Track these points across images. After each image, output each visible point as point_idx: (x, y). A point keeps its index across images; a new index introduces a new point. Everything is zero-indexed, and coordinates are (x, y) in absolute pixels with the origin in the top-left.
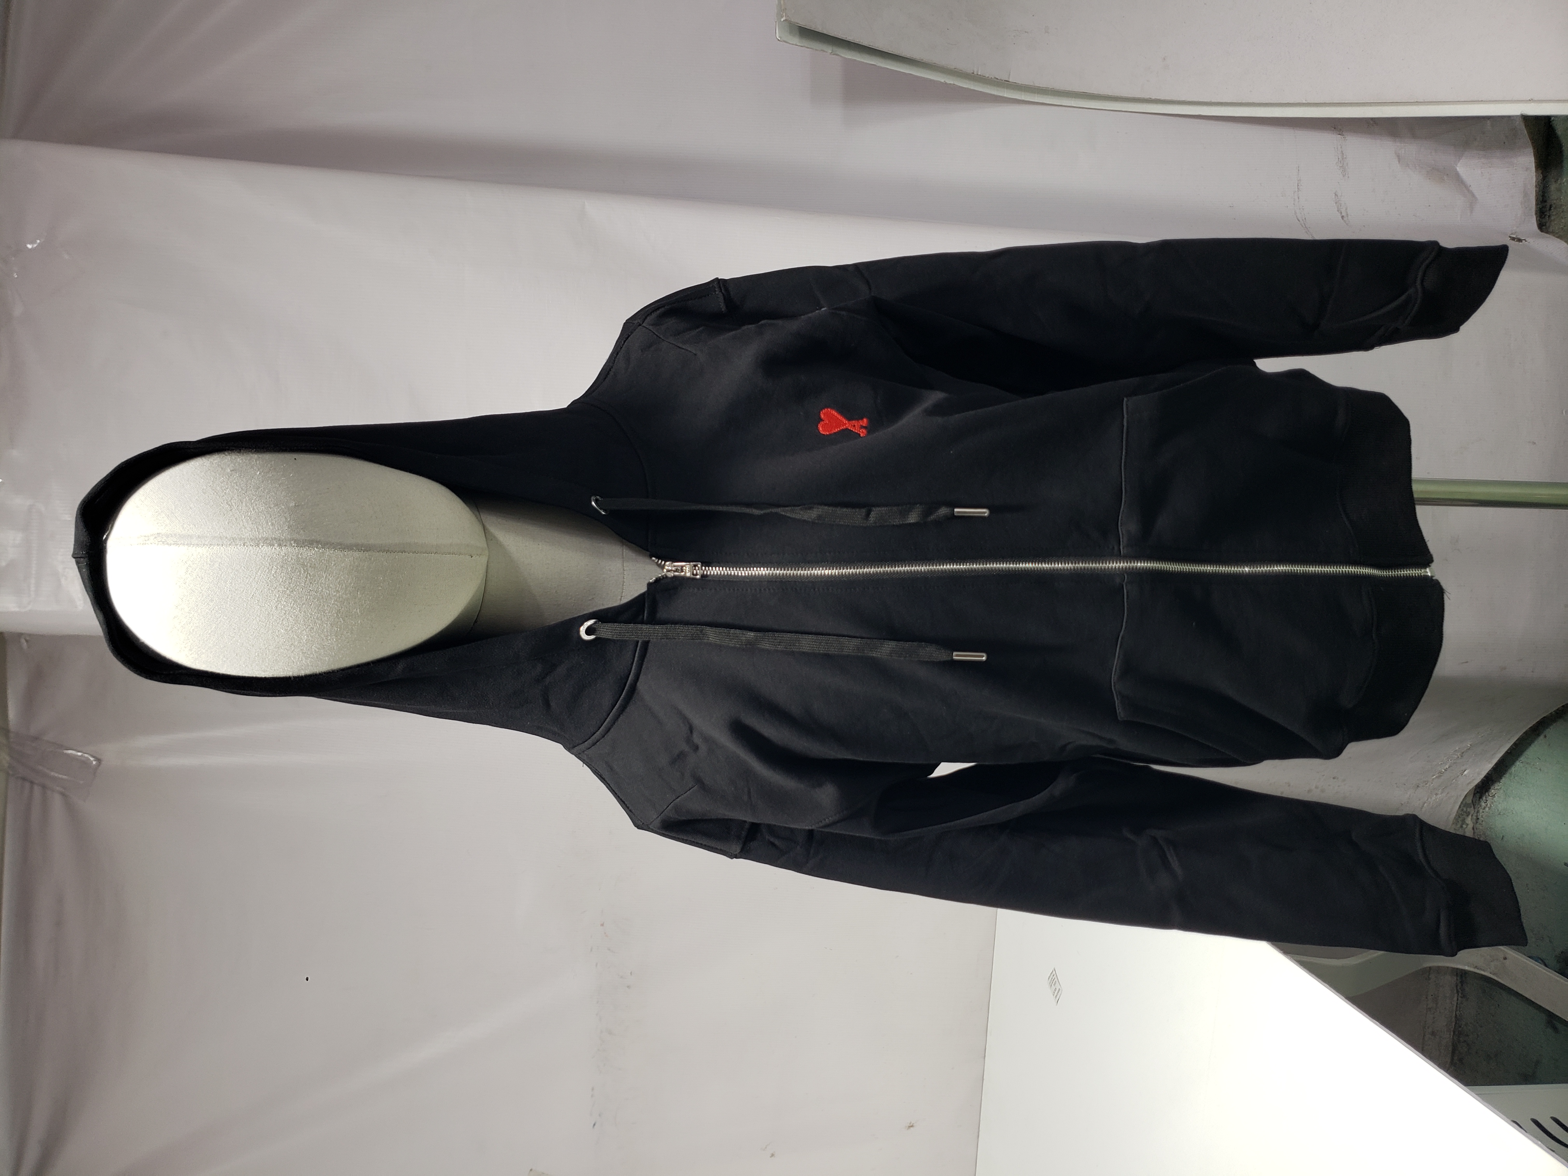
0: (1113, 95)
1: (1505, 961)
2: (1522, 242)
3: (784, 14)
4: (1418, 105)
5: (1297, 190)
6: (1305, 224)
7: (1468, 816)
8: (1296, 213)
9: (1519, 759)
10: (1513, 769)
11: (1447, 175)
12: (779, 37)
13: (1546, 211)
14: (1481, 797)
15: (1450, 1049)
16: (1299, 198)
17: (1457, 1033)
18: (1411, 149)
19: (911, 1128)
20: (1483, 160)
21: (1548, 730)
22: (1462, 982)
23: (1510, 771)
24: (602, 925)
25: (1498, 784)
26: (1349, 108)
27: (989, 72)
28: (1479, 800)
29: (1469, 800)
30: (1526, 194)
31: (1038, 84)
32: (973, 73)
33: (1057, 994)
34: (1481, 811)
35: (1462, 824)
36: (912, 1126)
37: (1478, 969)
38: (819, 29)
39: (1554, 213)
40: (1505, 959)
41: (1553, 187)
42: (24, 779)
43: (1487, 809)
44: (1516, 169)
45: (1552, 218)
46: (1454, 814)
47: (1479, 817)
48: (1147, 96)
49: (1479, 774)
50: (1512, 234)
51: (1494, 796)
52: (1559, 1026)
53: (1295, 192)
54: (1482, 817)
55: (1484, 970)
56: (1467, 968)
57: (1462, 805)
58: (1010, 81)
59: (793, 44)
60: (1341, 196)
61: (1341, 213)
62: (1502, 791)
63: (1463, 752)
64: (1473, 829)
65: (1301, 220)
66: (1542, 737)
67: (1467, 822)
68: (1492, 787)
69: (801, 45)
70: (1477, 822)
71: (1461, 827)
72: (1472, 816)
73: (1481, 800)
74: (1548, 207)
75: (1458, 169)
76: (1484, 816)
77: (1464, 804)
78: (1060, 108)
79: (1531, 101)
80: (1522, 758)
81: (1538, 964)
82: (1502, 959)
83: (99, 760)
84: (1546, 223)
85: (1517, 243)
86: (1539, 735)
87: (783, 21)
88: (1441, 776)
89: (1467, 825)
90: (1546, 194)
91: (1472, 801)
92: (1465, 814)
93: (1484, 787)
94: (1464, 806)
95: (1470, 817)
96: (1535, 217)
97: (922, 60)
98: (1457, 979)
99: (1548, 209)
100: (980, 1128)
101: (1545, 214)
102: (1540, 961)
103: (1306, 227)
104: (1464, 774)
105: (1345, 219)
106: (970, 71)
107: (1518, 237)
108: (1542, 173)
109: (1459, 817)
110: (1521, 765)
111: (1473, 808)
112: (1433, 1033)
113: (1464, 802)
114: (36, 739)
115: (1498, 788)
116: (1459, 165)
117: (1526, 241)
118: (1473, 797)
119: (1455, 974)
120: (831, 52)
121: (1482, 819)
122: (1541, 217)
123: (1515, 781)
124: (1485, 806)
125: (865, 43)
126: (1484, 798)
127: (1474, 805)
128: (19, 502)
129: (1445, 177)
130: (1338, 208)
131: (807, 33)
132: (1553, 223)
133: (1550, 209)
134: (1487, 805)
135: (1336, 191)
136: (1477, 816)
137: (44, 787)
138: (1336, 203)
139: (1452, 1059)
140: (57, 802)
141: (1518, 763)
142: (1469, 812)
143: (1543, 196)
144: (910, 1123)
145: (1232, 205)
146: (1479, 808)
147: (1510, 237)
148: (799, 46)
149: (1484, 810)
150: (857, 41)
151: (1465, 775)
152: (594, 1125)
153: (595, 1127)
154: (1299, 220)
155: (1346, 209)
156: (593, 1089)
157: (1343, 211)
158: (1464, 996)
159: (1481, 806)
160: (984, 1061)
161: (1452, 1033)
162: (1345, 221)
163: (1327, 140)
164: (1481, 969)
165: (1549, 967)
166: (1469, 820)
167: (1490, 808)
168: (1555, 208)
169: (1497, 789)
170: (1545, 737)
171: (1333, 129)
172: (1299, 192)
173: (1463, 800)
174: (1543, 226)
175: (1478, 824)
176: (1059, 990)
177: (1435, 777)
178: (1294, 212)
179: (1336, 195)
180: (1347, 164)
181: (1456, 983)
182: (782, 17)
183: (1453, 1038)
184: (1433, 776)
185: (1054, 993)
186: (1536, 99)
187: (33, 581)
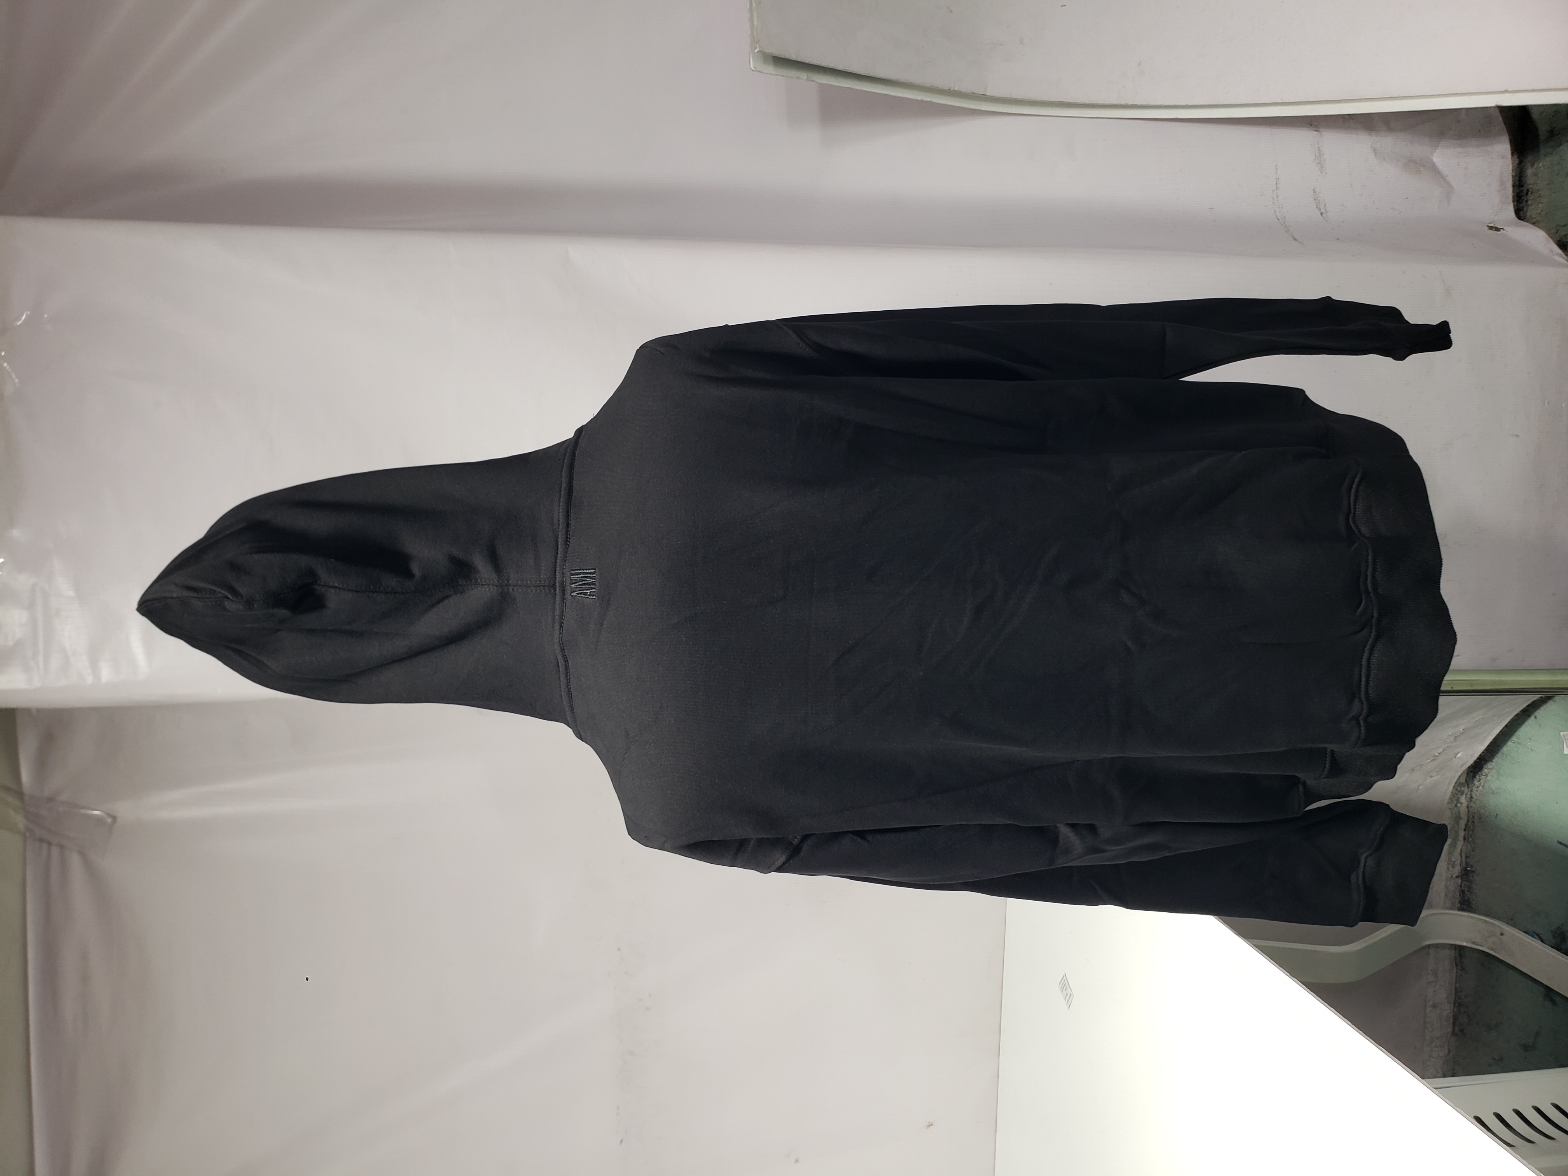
0: (1090, 102)
1: (1502, 937)
2: (1500, 231)
3: (758, 46)
4: (1392, 100)
5: (1276, 188)
6: (1284, 223)
7: (1462, 795)
8: (1275, 212)
9: (1511, 739)
10: (1505, 749)
11: (1424, 166)
12: (754, 67)
13: (1523, 196)
14: (1474, 777)
15: (1451, 1020)
16: (1278, 197)
17: (1457, 1004)
18: (1388, 142)
19: (931, 1127)
20: (1459, 150)
21: (1539, 711)
22: (1460, 956)
23: (1502, 751)
24: (619, 949)
25: (1491, 763)
26: (1325, 105)
27: (965, 88)
28: (1473, 779)
29: (1463, 780)
30: (1502, 183)
31: (1014, 96)
32: (950, 89)
33: (1069, 999)
34: (1475, 789)
35: (1457, 803)
36: (932, 1125)
37: (1476, 944)
38: (793, 57)
39: (1532, 198)
40: (1502, 934)
41: (1529, 171)
42: (42, 840)
43: (1481, 788)
44: (1492, 157)
45: (1529, 203)
46: (1450, 794)
47: (1474, 796)
48: (1123, 103)
49: (1472, 756)
50: (1490, 223)
51: (1486, 775)
52: (1558, 999)
53: (1273, 191)
54: (1476, 796)
55: (1481, 946)
56: (1465, 944)
57: (1456, 786)
58: (986, 94)
59: (767, 74)
60: (1320, 192)
61: (1320, 210)
62: (1494, 771)
63: (1456, 737)
64: (1468, 807)
65: (1281, 220)
66: (1532, 718)
67: (1461, 801)
68: (1485, 766)
69: (776, 74)
70: (1471, 801)
71: (1456, 806)
72: (1466, 794)
73: (1474, 779)
74: (1525, 192)
75: (1435, 159)
76: (1478, 795)
77: (1458, 784)
78: (1038, 117)
79: (1506, 91)
80: (1514, 738)
81: (1534, 939)
82: (1499, 935)
83: (114, 818)
84: (1523, 207)
85: (1495, 232)
86: (1529, 716)
87: (757, 52)
88: (1435, 759)
89: (1461, 803)
90: (1522, 179)
91: (1466, 780)
92: (1459, 793)
93: (1477, 768)
94: (1458, 786)
95: (1464, 795)
96: (1512, 204)
97: (898, 80)
98: (1456, 953)
99: (1525, 193)
100: (997, 1123)
101: (1523, 198)
102: (1536, 936)
103: (1286, 226)
104: (1457, 757)
105: (1324, 216)
106: (946, 88)
107: (1496, 226)
108: (1518, 158)
109: (1454, 796)
110: (1513, 745)
111: (1467, 786)
112: (1434, 1006)
113: (1458, 782)
114: (50, 800)
115: (1491, 767)
116: (1435, 155)
117: (1504, 230)
118: (1467, 777)
119: (1454, 948)
120: (806, 78)
121: (1476, 797)
122: (1518, 201)
123: (1507, 760)
124: (1479, 785)
125: (840, 67)
126: (1477, 777)
127: (1467, 784)
128: (23, 581)
129: (1422, 169)
130: (1317, 205)
131: (781, 61)
132: (1530, 208)
133: (1527, 194)
134: (1480, 784)
135: (1314, 188)
136: (1471, 795)
137: (62, 847)
138: (1315, 200)
139: (1454, 1029)
140: (75, 861)
141: (1509, 743)
142: (1463, 791)
143: (1520, 180)
144: (929, 1123)
145: (1212, 208)
146: (1472, 787)
147: (1488, 226)
148: (774, 75)
149: (1478, 789)
150: (832, 66)
151: (1459, 758)
152: (621, 1142)
153: (623, 1144)
154: (1278, 219)
155: (1325, 206)
156: (618, 1108)
157: (1322, 207)
158: (1463, 969)
159: (1474, 785)
160: (999, 1059)
161: (1452, 1005)
162: (1324, 218)
163: (1304, 137)
164: (1478, 945)
165: (1546, 942)
166: (1463, 799)
167: (1483, 787)
168: (1532, 193)
169: (1490, 769)
170: (1536, 717)
171: (1309, 125)
172: (1278, 191)
173: (1458, 780)
174: (1520, 213)
175: (1472, 802)
176: (1071, 995)
177: (1429, 760)
178: (1273, 211)
179: (1314, 192)
180: (1325, 160)
181: (1455, 957)
182: (756, 48)
183: (1454, 1010)
184: (1428, 759)
185: (1066, 998)
186: (1510, 90)
187: (41, 659)
